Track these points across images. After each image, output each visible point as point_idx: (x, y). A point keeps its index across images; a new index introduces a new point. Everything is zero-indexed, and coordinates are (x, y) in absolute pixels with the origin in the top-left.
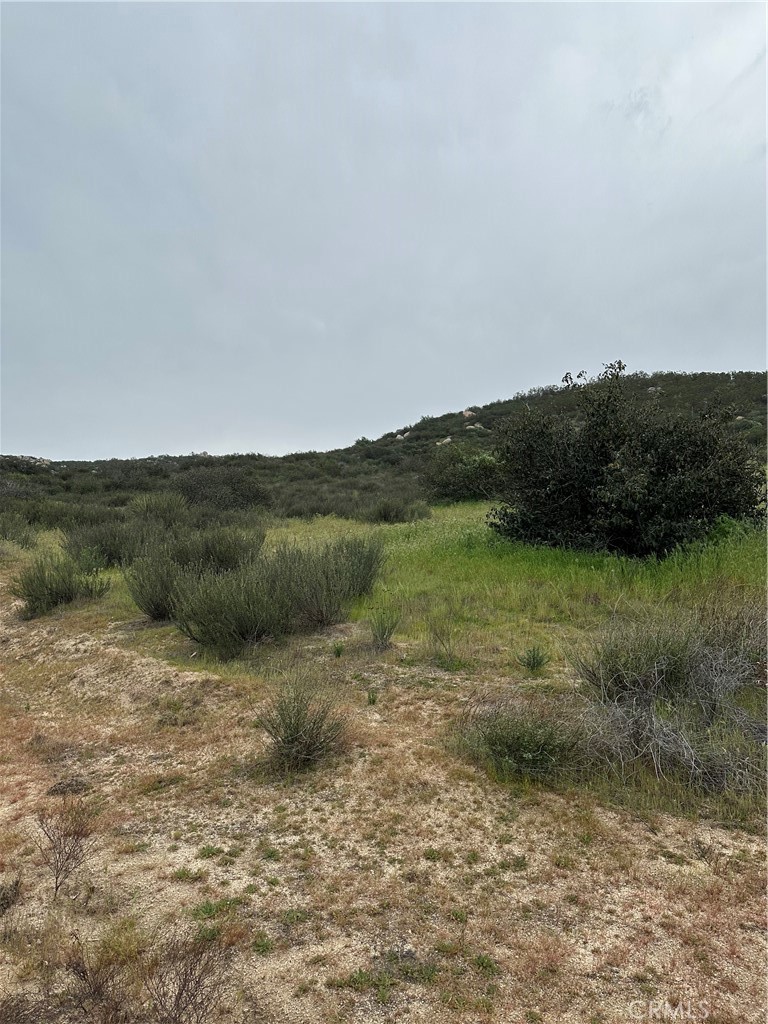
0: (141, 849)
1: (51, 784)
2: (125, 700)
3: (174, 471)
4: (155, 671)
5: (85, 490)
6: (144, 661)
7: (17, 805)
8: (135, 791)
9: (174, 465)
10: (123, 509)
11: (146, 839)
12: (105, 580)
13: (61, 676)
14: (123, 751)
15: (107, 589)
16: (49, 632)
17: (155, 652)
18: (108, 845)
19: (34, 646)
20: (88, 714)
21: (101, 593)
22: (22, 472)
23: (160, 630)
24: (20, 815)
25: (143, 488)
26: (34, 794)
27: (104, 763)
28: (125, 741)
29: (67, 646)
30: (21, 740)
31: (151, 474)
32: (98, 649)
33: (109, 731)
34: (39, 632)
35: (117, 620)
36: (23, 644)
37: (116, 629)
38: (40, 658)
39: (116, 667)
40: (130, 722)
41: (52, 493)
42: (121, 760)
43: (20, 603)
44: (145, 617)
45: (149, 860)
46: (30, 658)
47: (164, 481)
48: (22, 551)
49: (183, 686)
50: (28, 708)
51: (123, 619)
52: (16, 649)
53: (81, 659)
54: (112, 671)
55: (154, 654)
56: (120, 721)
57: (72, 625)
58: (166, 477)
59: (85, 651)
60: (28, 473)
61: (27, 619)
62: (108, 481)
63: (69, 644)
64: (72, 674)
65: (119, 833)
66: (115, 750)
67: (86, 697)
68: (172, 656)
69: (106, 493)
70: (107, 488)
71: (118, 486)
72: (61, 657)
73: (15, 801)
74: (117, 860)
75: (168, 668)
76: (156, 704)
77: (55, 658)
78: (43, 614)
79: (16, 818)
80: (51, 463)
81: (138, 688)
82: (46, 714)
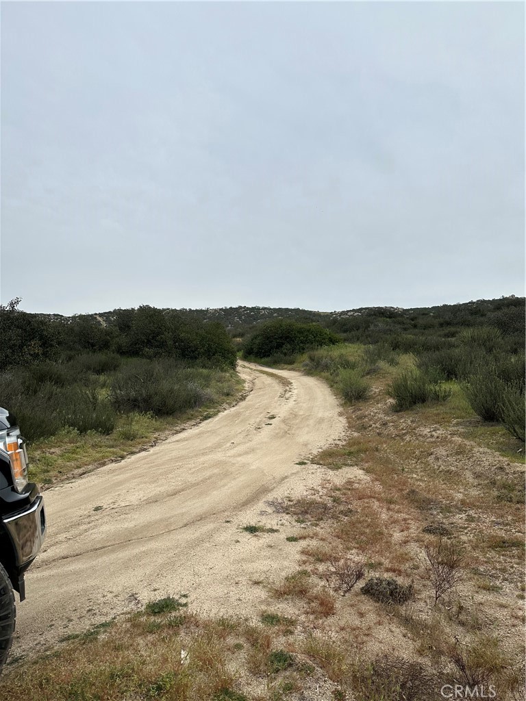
0: (495, 589)
1: (425, 524)
2: (469, 476)
3: (489, 311)
4: (491, 459)
5: (426, 327)
6: (481, 450)
7: (405, 533)
8: (485, 544)
9: (488, 307)
10: (453, 339)
11: (498, 583)
12: (448, 389)
13: (422, 452)
14: (471, 512)
15: (449, 396)
16: (412, 422)
17: (488, 445)
18: (470, 579)
19: (403, 429)
20: (443, 480)
21: (445, 398)
22: (387, 317)
23: (491, 428)
24: (408, 541)
25: (467, 324)
26: (414, 529)
27: (460, 518)
28: (472, 506)
29: (425, 432)
30: (402, 490)
31: (472, 314)
32: (447, 437)
33: (460, 496)
34: (406, 421)
35: (458, 418)
36: (396, 427)
37: (458, 424)
38: (408, 438)
39: (460, 451)
40: (474, 492)
41: (405, 329)
42: (470, 519)
43: (391, 401)
44: (479, 418)
45: (503, 600)
46: (401, 437)
47: (482, 319)
48: (390, 368)
49: (514, 473)
50: (403, 470)
51: (462, 417)
52: (391, 429)
53: (435, 442)
54: (458, 453)
55: (488, 446)
56: (467, 491)
57: (427, 418)
58: (483, 315)
59: (438, 437)
60: (390, 317)
61: (397, 411)
62: (441, 320)
63: (426, 431)
64: (430, 452)
65: (476, 572)
66: (466, 511)
67: (441, 469)
68: (503, 449)
69: (441, 329)
70: (441, 325)
71: (448, 324)
72: (421, 439)
73: (402, 531)
74: (477, 592)
75: (501, 458)
76: (494, 483)
77: (417, 439)
78: (407, 409)
79: (406, 542)
80: (404, 310)
81: (478, 469)
82: (415, 476)
